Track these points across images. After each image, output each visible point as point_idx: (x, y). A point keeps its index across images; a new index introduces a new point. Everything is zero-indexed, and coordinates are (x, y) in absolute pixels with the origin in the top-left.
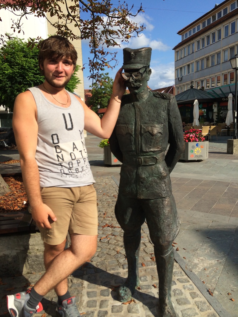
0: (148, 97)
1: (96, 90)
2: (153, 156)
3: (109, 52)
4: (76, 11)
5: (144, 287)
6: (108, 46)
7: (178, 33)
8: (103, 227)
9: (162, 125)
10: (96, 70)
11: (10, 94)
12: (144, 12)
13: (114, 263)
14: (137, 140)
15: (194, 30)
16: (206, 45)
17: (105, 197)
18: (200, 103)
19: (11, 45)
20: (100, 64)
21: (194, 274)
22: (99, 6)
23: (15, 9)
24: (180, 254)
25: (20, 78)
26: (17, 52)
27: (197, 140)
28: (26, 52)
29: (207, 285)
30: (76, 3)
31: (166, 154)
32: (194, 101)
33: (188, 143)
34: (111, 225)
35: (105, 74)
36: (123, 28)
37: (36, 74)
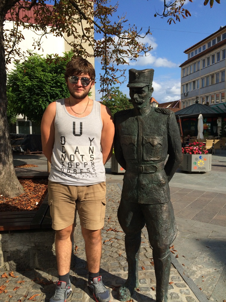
0: (150, 112)
1: (106, 102)
2: (153, 165)
3: (118, 69)
4: (90, 32)
5: (143, 289)
6: (118, 64)
7: (185, 52)
8: (107, 231)
9: (162, 137)
10: (106, 85)
11: (28, 104)
12: (152, 34)
13: (115, 265)
14: (139, 150)
15: (200, 49)
16: (211, 64)
17: (110, 203)
18: (204, 117)
19: (32, 60)
20: (110, 79)
21: (192, 280)
22: (111, 28)
23: (37, 29)
24: (179, 261)
25: (38, 90)
26: (37, 66)
27: (201, 153)
28: (44, 67)
29: (204, 291)
30: (90, 25)
31: (165, 164)
32: (198, 115)
33: (191, 155)
34: (115, 229)
35: (116, 88)
36: (132, 48)
37: (53, 87)
